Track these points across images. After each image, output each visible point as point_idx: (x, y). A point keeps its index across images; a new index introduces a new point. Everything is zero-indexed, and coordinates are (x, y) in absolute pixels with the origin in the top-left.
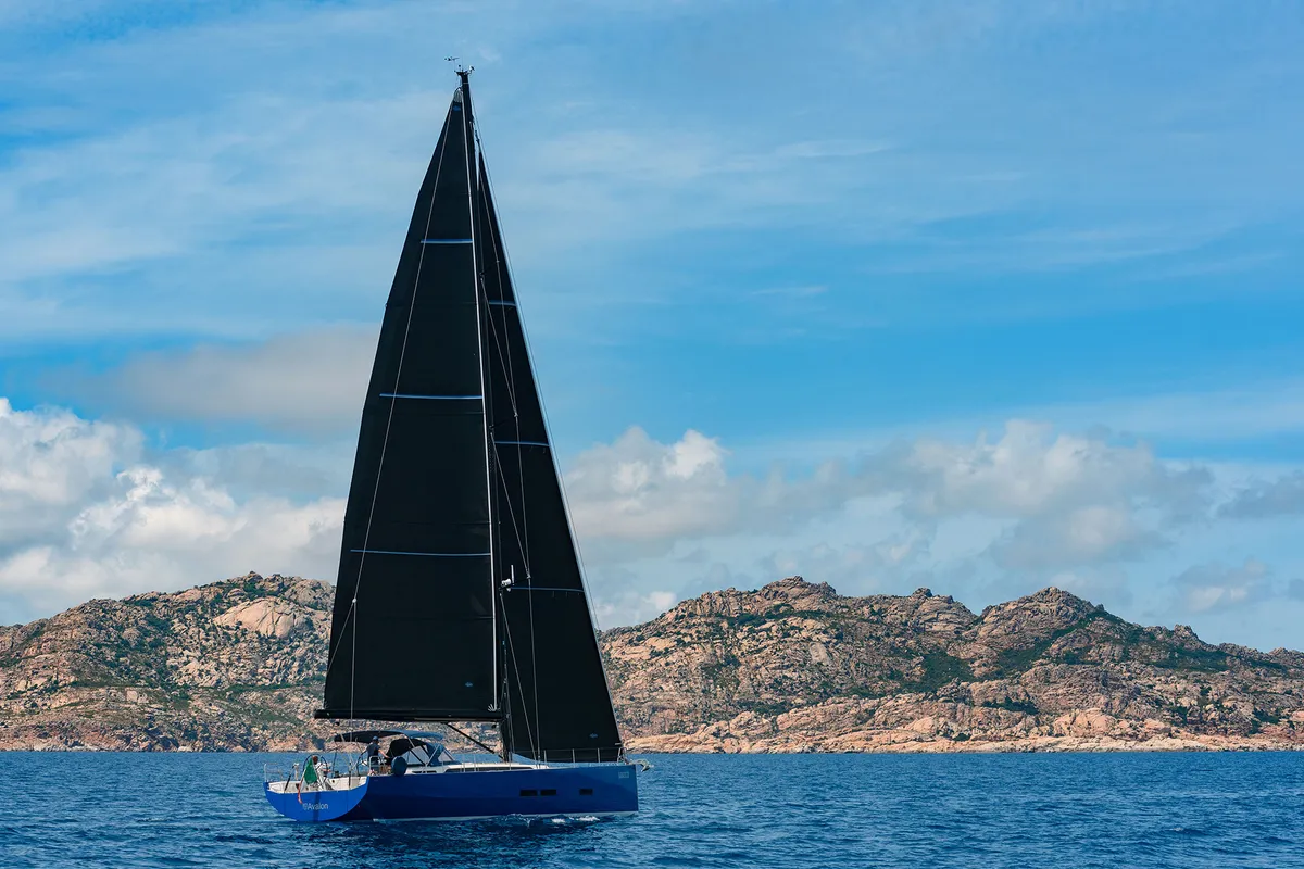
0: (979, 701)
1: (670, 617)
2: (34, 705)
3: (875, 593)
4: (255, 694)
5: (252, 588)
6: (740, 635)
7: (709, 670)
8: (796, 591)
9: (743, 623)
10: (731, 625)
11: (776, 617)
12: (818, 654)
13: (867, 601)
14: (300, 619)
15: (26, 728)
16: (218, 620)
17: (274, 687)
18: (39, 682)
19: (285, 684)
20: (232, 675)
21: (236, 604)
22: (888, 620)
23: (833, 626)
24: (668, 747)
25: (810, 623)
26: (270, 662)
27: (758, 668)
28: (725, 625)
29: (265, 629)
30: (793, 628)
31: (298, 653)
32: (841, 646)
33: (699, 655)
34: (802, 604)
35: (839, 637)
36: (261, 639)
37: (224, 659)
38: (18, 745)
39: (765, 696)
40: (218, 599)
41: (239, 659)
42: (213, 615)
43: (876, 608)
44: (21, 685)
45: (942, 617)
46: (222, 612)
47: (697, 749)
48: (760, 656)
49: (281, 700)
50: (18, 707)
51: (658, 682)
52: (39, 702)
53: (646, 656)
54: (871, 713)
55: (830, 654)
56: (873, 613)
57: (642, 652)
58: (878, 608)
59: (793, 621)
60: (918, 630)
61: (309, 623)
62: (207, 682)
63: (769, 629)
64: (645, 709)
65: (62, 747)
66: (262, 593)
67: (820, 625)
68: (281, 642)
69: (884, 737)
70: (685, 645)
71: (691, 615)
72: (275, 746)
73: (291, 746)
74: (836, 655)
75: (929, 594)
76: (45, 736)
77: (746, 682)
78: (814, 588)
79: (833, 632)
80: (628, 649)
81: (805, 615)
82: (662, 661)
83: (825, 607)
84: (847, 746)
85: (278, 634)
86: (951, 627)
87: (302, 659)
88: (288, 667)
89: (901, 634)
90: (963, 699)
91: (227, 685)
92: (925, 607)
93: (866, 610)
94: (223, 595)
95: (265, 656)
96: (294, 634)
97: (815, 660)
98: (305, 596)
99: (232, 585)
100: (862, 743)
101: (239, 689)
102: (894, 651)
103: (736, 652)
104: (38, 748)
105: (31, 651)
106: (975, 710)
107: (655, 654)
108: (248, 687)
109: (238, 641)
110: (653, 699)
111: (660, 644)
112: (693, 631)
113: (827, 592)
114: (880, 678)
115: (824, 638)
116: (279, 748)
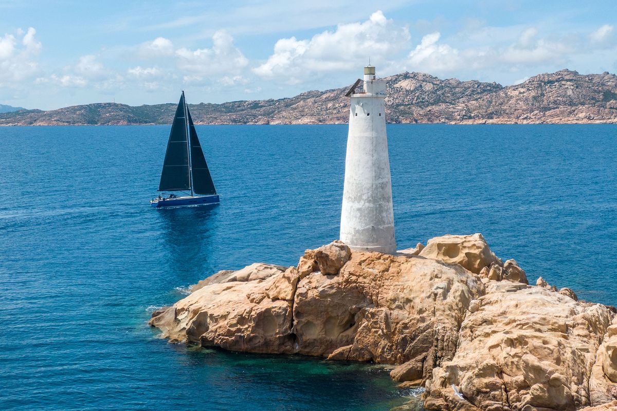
0: (608, 107)
1: (527, 82)
2: (339, 111)
3: (591, 73)
4: (402, 107)
5: (406, 76)
6: (547, 87)
7: (535, 98)
8: (566, 73)
9: (548, 83)
10: (545, 84)
11: (558, 81)
12: (570, 92)
13: (588, 76)
14: (418, 85)
15: (334, 118)
16: (395, 86)
17: (408, 105)
18: (342, 105)
19: (412, 104)
20: (397, 101)
21: (401, 81)
22: (594, 82)
23: (576, 84)
24: (499, 123)
25: (568, 83)
26: (408, 97)
27: (550, 97)
28: (543, 84)
29: (408, 88)
30: (563, 84)
31: (417, 95)
32: (577, 90)
33: (533, 94)
34: (567, 77)
35: (577, 87)
36: (407, 91)
37: (395, 97)
38: (332, 123)
39: (551, 105)
40: (396, 79)
41: (399, 97)
42: (394, 84)
43: (590, 78)
44: (337, 106)
45: (611, 80)
46: (397, 83)
47: (508, 123)
48: (551, 94)
49: (410, 108)
50: (335, 112)
51: (519, 101)
52: (340, 110)
53: (517, 94)
54: (574, 111)
55: (573, 92)
56: (589, 79)
57: (517, 92)
58: (591, 78)
59: (563, 82)
60: (603, 85)
61: (421, 86)
62: (390, 103)
63: (555, 85)
64: (513, 110)
65: (343, 123)
66: (409, 77)
67: (571, 84)
68: (412, 92)
69: (566, 119)
70: (530, 90)
71: (533, 81)
72: (404, 122)
73: (408, 122)
74: (575, 92)
75: (608, 73)
76: (339, 120)
77: (546, 101)
78: (572, 72)
79: (575, 86)
80: (513, 92)
81: (567, 80)
82: (522, 95)
83: (574, 78)
84: (553, 122)
85: (411, 89)
86: (614, 83)
87: (418, 96)
88: (413, 99)
89: (597, 86)
90: (603, 107)
91: (395, 104)
92: (606, 78)
93: (587, 79)
94: (397, 78)
95: (407, 96)
96: (416, 89)
97: (568, 94)
98: (421, 78)
99: (401, 75)
100: (558, 121)
101: (398, 105)
102: (595, 91)
103: (544, 92)
104: (336, 123)
105: (342, 96)
106: (606, 110)
107: (520, 93)
108: (401, 105)
109: (400, 91)
110: (516, 107)
111: (522, 90)
112: (533, 86)
113: (576, 73)
114: (589, 99)
115: (572, 87)
116: (405, 122)
